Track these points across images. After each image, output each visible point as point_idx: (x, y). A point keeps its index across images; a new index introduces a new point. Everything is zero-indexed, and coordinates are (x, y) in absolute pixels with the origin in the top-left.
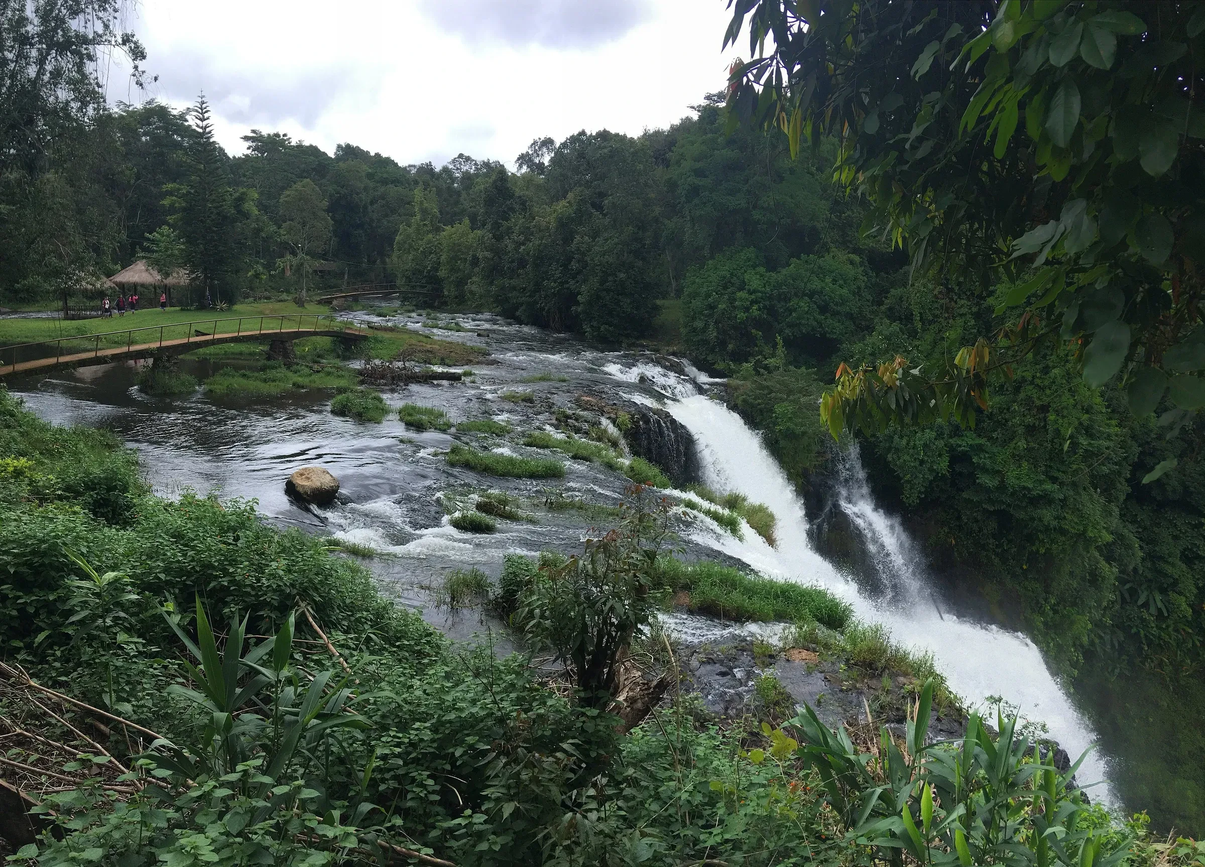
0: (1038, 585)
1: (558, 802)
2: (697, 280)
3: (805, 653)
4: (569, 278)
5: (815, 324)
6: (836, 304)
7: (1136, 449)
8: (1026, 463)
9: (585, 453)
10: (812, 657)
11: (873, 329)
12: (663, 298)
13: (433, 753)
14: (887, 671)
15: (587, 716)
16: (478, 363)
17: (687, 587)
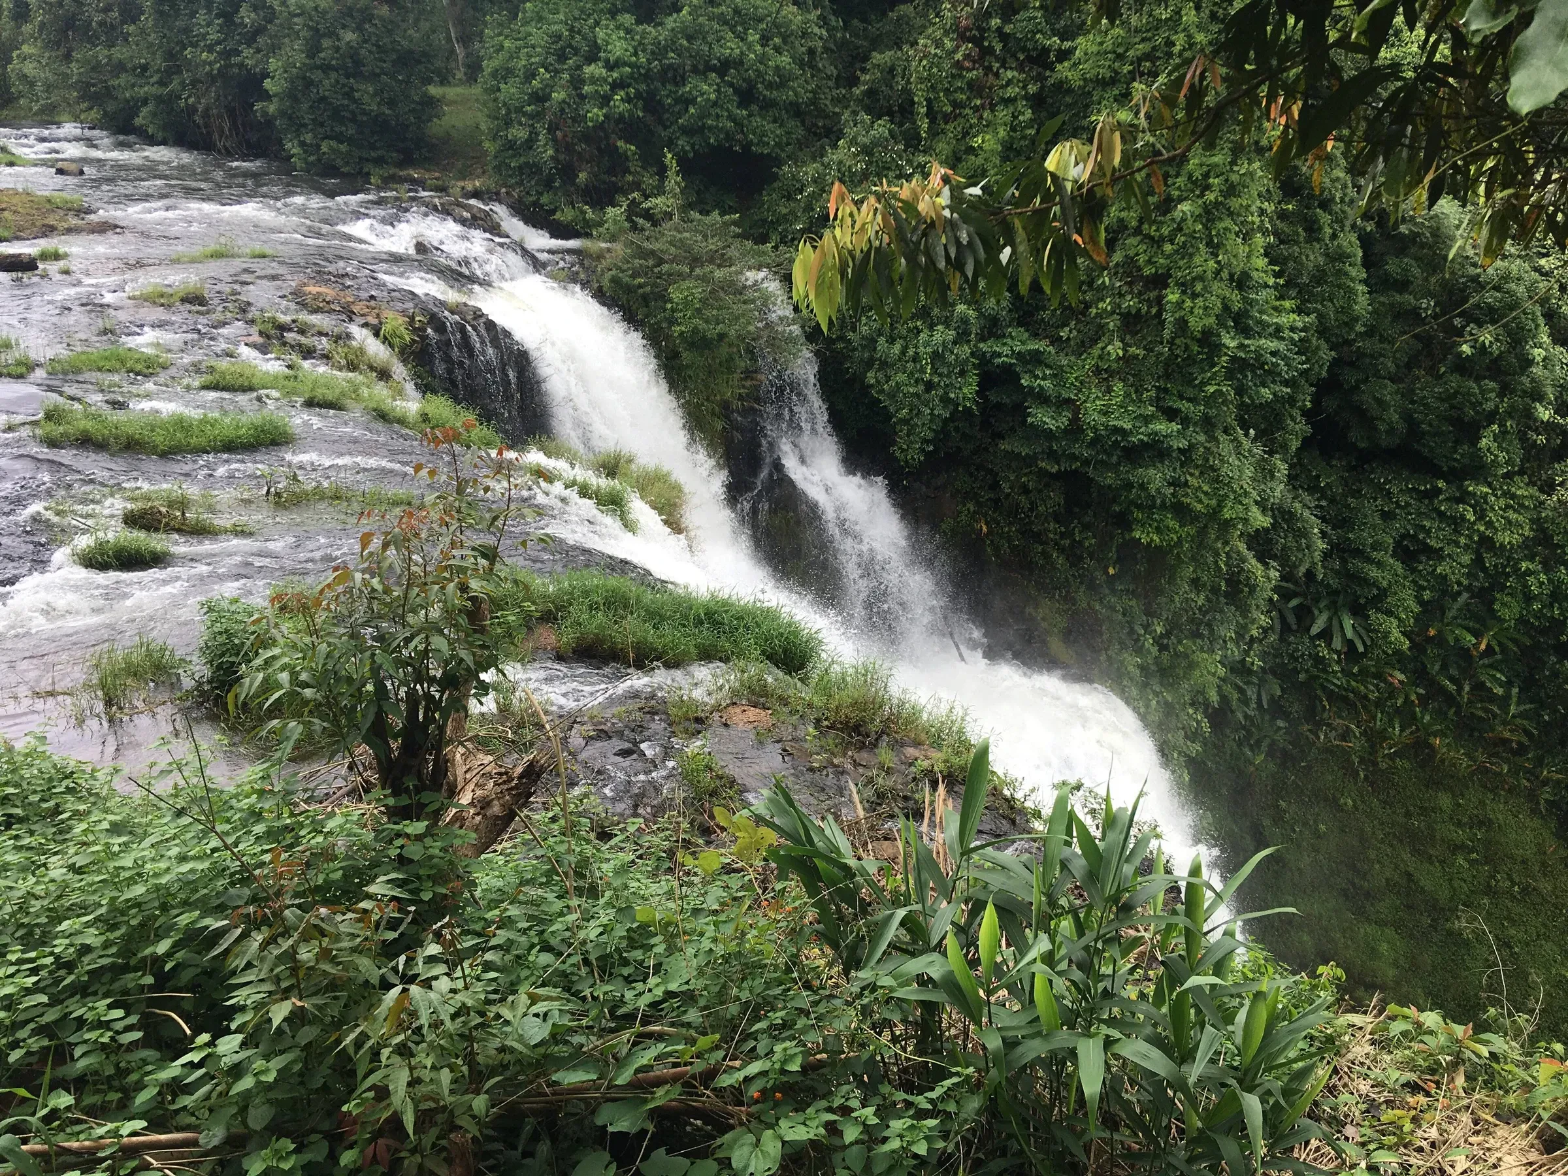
0: (1133, 603)
1: (375, 981)
2: (507, 44)
3: (752, 713)
4: (240, 43)
5: (730, 125)
6: (770, 86)
7: (1327, 354)
8: (1121, 385)
9: (330, 396)
10: (764, 717)
11: (840, 135)
12: (442, 83)
13: (113, 964)
14: (885, 737)
15: (408, 836)
16: (69, 231)
17: (548, 618)
